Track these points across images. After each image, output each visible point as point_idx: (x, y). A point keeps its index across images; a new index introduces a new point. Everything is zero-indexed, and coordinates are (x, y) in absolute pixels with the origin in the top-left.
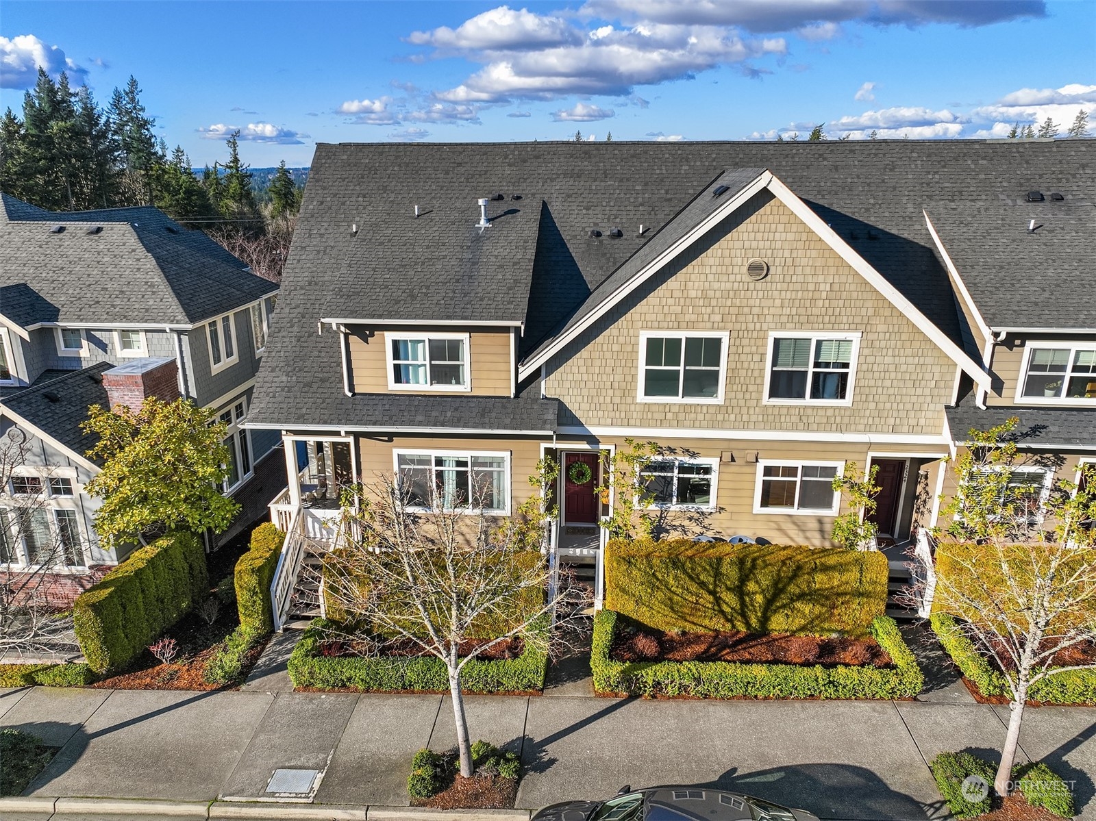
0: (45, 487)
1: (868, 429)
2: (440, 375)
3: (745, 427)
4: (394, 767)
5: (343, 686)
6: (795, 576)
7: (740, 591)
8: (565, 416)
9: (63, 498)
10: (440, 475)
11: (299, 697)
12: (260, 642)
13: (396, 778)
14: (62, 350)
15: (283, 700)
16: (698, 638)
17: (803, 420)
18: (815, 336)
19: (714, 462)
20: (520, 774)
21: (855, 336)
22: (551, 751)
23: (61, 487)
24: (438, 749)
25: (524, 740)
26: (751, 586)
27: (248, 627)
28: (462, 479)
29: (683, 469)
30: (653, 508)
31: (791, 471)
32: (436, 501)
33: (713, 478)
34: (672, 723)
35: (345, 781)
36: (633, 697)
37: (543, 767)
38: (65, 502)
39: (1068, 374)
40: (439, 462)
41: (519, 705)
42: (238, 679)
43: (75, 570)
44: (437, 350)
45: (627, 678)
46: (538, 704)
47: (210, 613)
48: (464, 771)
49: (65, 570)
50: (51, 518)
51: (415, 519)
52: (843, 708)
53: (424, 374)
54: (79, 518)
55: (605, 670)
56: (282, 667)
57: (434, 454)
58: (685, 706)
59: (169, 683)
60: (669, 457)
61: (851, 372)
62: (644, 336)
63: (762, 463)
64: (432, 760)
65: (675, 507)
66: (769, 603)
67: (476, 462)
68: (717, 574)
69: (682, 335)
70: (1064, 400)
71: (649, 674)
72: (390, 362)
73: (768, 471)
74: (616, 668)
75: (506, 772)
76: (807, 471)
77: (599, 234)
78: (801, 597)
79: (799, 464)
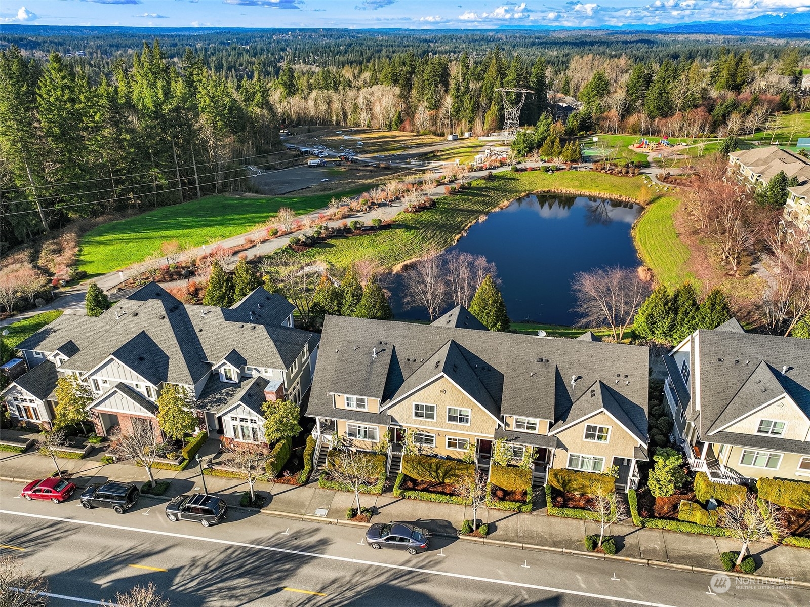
0: (249, 421)
1: (475, 432)
2: (359, 406)
3: (442, 428)
4: (344, 511)
5: (331, 488)
6: (450, 470)
7: (436, 472)
8: (393, 420)
9: (254, 424)
10: (359, 431)
11: (321, 490)
12: (311, 471)
13: (344, 513)
14: (247, 371)
15: (317, 490)
16: (426, 482)
17: (457, 428)
18: (459, 409)
19: (434, 435)
20: (372, 515)
21: (470, 410)
22: (380, 510)
23: (253, 421)
24: (354, 507)
25: (375, 507)
26: (439, 471)
27: (307, 468)
28: (365, 432)
29: (426, 436)
30: (418, 444)
31: (456, 440)
32: (358, 436)
33: (434, 439)
34: (410, 506)
35: (333, 513)
36: (403, 498)
37: (377, 514)
38: (255, 426)
39: (526, 425)
40: (359, 427)
41: (375, 497)
42: (305, 483)
43: (257, 443)
44: (358, 400)
45: (401, 494)
46: (380, 498)
47: (296, 462)
48: (359, 513)
49: (253, 443)
50: (251, 430)
51: (352, 440)
52: (453, 506)
53: (355, 404)
54: (258, 430)
55: (396, 491)
56: (317, 480)
57: (358, 425)
58: (415, 502)
59: (288, 482)
60: (422, 433)
61: (469, 417)
62: (414, 403)
63: (447, 437)
64: (352, 510)
65: (424, 445)
66: (444, 476)
67: (369, 428)
68: (431, 467)
69: (424, 404)
70: (525, 431)
71: (407, 494)
72: (346, 402)
73: (449, 439)
74: (399, 491)
75: (368, 514)
76: (459, 440)
77: (409, 360)
78: (452, 475)
79: (457, 438)
